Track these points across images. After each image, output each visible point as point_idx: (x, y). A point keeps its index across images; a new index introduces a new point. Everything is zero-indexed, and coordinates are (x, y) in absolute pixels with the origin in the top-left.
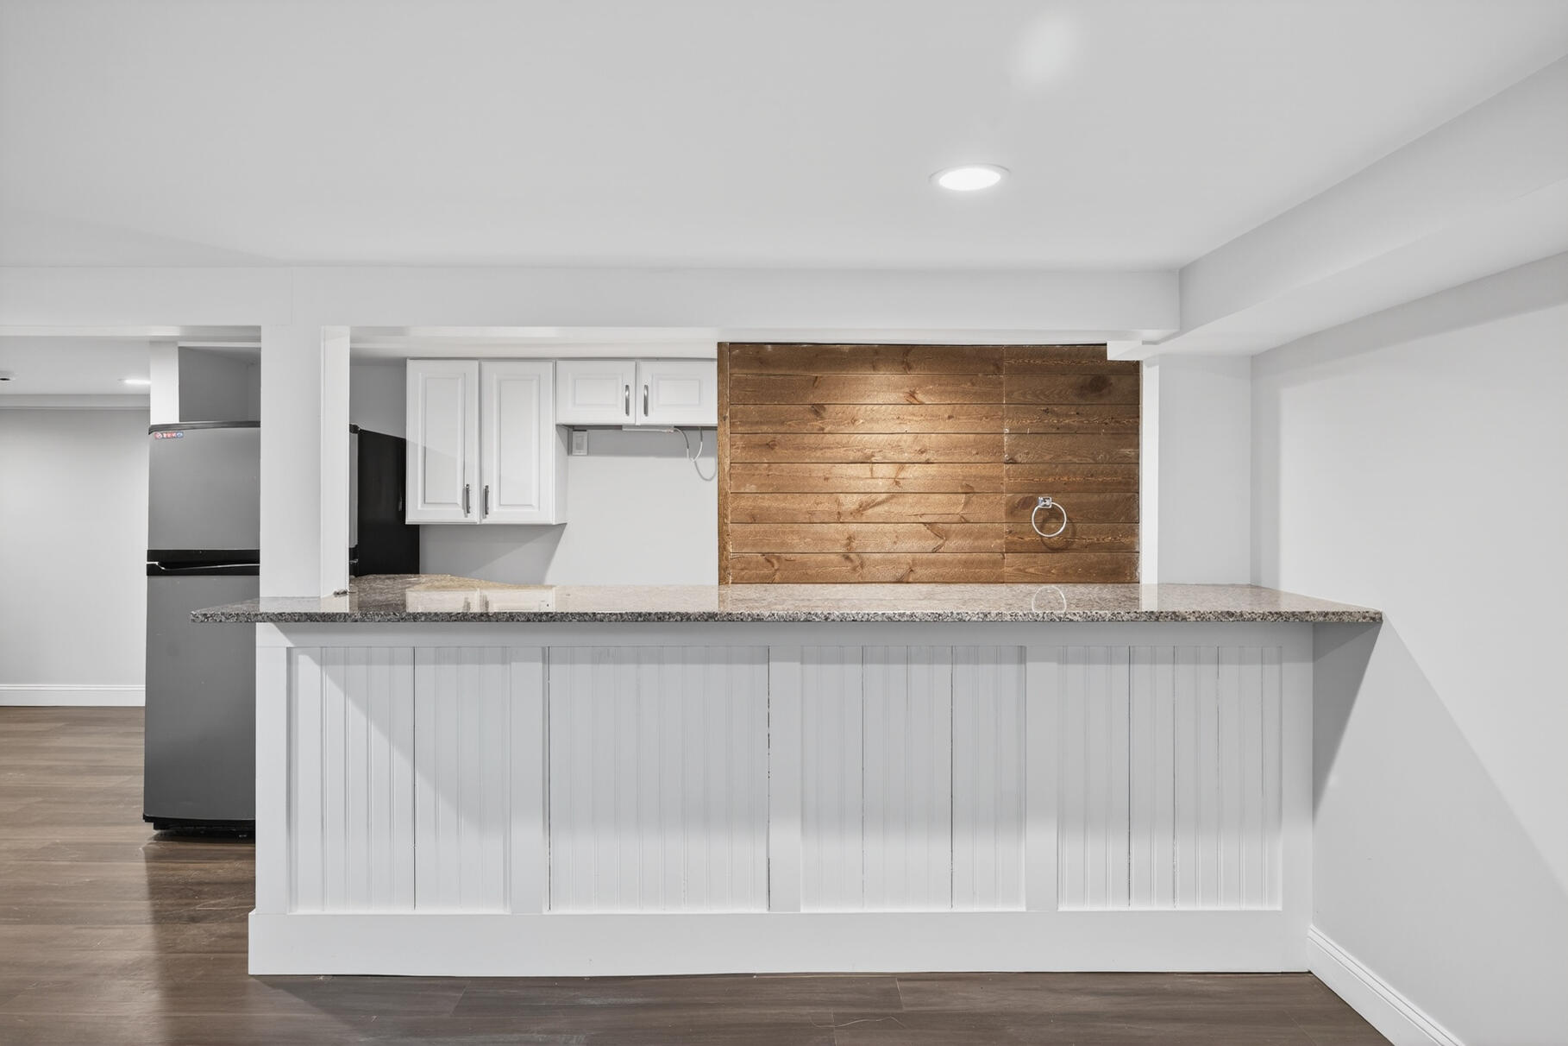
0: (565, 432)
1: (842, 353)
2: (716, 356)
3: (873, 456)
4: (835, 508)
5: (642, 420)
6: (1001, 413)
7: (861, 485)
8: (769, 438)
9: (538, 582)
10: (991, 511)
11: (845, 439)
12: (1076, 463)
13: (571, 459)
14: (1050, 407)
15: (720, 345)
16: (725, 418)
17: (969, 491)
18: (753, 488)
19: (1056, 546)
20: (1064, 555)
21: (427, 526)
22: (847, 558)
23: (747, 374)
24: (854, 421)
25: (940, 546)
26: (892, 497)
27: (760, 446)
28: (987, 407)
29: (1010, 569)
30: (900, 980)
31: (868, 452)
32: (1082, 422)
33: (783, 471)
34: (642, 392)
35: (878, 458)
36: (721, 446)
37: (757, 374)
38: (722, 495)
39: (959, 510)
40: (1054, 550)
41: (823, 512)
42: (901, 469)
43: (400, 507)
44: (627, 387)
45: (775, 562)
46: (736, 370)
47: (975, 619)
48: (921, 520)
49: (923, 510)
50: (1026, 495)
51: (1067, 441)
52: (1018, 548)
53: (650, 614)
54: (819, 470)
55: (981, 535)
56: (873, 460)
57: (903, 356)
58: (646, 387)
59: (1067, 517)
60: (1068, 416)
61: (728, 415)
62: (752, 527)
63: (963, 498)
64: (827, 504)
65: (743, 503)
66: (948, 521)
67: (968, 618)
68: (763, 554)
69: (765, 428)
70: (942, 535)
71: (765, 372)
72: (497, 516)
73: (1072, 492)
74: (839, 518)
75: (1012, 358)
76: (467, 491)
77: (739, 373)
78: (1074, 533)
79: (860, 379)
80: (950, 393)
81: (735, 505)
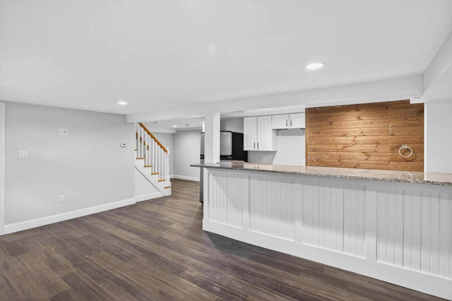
0: (276, 131)
1: (337, 108)
2: (305, 112)
3: (347, 134)
4: (336, 148)
5: (290, 127)
6: (388, 121)
7: (344, 142)
8: (318, 131)
9: (271, 164)
10: (385, 150)
11: (339, 130)
12: (416, 135)
13: (278, 137)
14: (407, 118)
15: (306, 109)
16: (307, 126)
17: (377, 143)
18: (314, 143)
19: (409, 160)
20: (412, 163)
21: (249, 151)
22: (339, 161)
23: (313, 115)
24: (341, 126)
25: (368, 159)
26: (353, 145)
27: (316, 133)
28: (384, 120)
29: (391, 166)
30: (326, 267)
31: (346, 133)
32: (419, 122)
33: (321, 138)
34: (290, 121)
35: (349, 135)
36: (306, 133)
37: (315, 115)
38: (306, 145)
39: (374, 148)
40: (408, 161)
41: (333, 149)
42: (355, 138)
43: (242, 147)
44: (287, 120)
45: (320, 161)
46: (310, 115)
47: (339, 177)
48: (362, 151)
49: (362, 149)
50: (398, 145)
51: (413, 128)
52: (395, 160)
53: (262, 170)
54: (331, 138)
55: (383, 156)
56: (347, 135)
57: (357, 107)
58: (291, 120)
59: (413, 151)
60: (413, 120)
61: (308, 125)
62: (313, 153)
63: (375, 145)
64: (333, 147)
65: (312, 147)
66: (370, 152)
67: (337, 176)
68: (317, 159)
69: (317, 128)
70: (369, 156)
71: (317, 114)
72: (260, 149)
73: (415, 144)
74: (337, 150)
75: (392, 105)
76: (254, 144)
77: (311, 115)
78: (416, 156)
79: (343, 115)
80: (371, 116)
81: (310, 147)
